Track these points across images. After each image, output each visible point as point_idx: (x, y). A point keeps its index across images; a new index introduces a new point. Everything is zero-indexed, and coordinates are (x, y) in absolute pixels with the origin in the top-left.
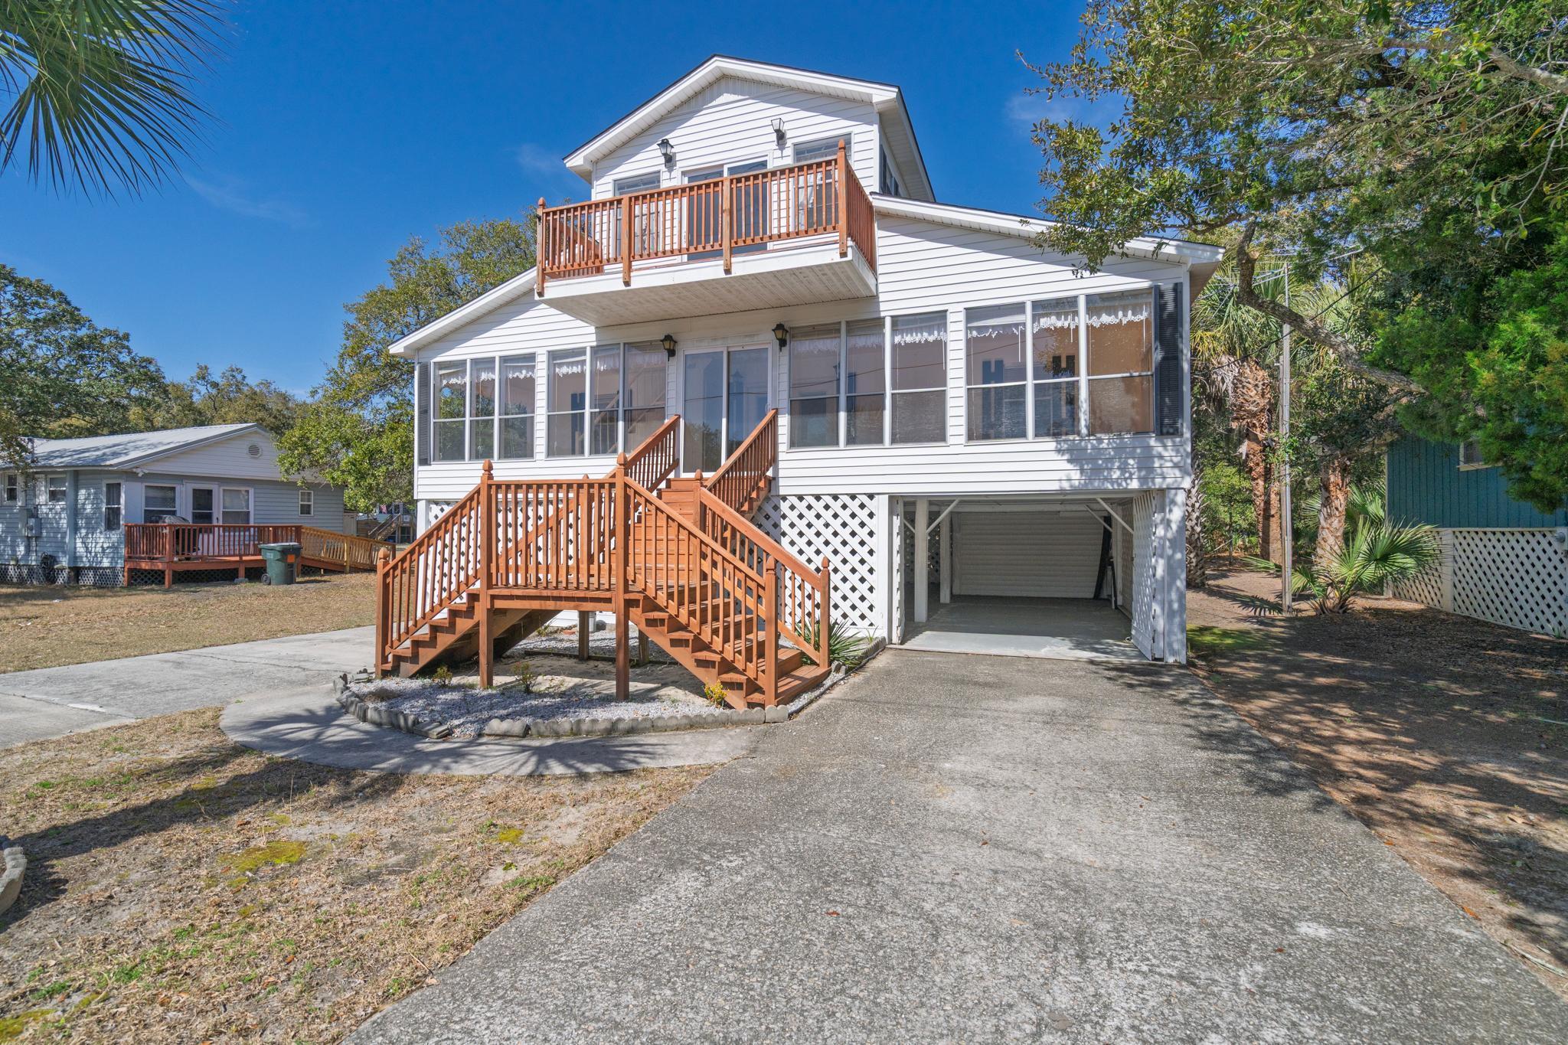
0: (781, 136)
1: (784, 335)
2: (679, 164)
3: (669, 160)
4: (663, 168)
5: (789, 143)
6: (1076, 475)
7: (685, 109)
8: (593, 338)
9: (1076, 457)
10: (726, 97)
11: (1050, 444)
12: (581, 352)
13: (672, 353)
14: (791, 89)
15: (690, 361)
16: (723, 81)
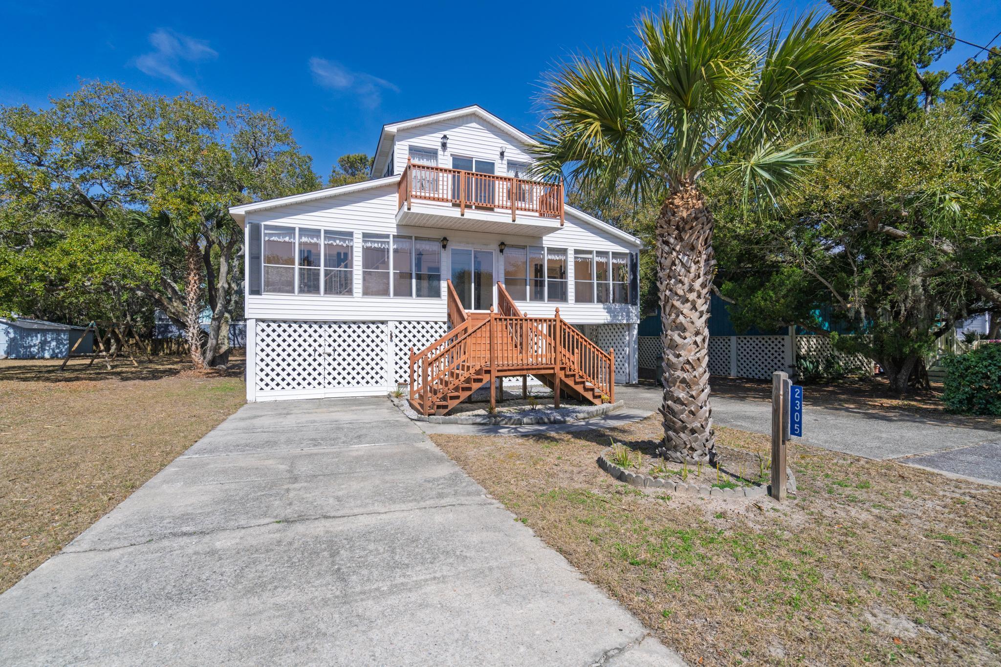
0: (502, 154)
1: (502, 247)
2: (448, 149)
3: (444, 145)
4: (440, 148)
5: (505, 158)
6: (609, 318)
7: (452, 122)
8: (395, 230)
9: (609, 311)
10: (474, 125)
11: (601, 306)
12: (388, 236)
13: (444, 247)
14: (507, 133)
15: (455, 253)
16: (474, 117)
